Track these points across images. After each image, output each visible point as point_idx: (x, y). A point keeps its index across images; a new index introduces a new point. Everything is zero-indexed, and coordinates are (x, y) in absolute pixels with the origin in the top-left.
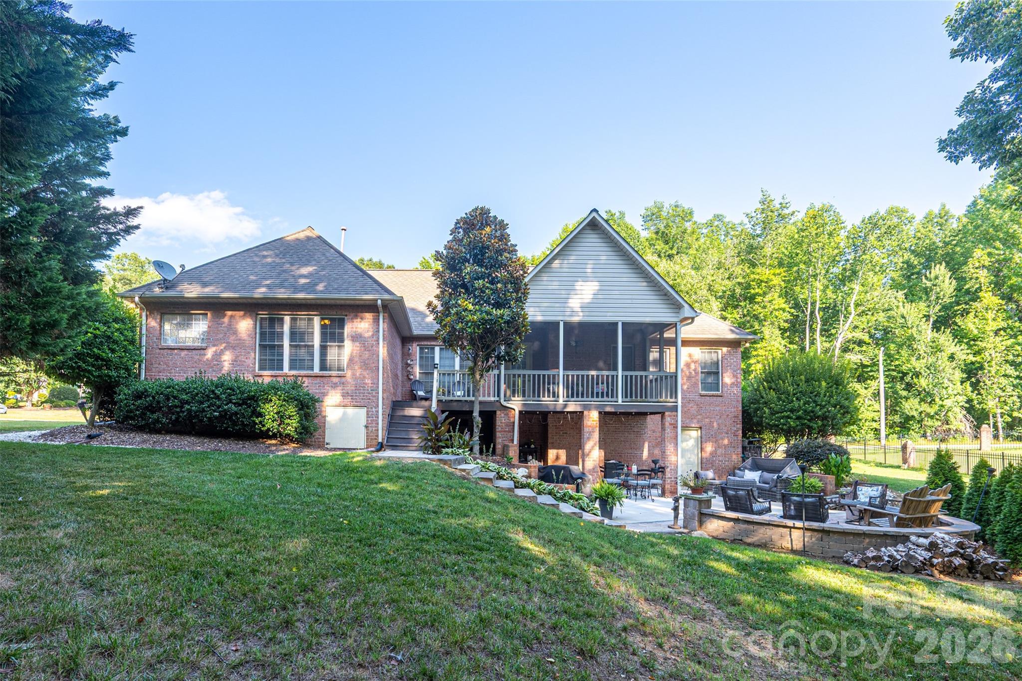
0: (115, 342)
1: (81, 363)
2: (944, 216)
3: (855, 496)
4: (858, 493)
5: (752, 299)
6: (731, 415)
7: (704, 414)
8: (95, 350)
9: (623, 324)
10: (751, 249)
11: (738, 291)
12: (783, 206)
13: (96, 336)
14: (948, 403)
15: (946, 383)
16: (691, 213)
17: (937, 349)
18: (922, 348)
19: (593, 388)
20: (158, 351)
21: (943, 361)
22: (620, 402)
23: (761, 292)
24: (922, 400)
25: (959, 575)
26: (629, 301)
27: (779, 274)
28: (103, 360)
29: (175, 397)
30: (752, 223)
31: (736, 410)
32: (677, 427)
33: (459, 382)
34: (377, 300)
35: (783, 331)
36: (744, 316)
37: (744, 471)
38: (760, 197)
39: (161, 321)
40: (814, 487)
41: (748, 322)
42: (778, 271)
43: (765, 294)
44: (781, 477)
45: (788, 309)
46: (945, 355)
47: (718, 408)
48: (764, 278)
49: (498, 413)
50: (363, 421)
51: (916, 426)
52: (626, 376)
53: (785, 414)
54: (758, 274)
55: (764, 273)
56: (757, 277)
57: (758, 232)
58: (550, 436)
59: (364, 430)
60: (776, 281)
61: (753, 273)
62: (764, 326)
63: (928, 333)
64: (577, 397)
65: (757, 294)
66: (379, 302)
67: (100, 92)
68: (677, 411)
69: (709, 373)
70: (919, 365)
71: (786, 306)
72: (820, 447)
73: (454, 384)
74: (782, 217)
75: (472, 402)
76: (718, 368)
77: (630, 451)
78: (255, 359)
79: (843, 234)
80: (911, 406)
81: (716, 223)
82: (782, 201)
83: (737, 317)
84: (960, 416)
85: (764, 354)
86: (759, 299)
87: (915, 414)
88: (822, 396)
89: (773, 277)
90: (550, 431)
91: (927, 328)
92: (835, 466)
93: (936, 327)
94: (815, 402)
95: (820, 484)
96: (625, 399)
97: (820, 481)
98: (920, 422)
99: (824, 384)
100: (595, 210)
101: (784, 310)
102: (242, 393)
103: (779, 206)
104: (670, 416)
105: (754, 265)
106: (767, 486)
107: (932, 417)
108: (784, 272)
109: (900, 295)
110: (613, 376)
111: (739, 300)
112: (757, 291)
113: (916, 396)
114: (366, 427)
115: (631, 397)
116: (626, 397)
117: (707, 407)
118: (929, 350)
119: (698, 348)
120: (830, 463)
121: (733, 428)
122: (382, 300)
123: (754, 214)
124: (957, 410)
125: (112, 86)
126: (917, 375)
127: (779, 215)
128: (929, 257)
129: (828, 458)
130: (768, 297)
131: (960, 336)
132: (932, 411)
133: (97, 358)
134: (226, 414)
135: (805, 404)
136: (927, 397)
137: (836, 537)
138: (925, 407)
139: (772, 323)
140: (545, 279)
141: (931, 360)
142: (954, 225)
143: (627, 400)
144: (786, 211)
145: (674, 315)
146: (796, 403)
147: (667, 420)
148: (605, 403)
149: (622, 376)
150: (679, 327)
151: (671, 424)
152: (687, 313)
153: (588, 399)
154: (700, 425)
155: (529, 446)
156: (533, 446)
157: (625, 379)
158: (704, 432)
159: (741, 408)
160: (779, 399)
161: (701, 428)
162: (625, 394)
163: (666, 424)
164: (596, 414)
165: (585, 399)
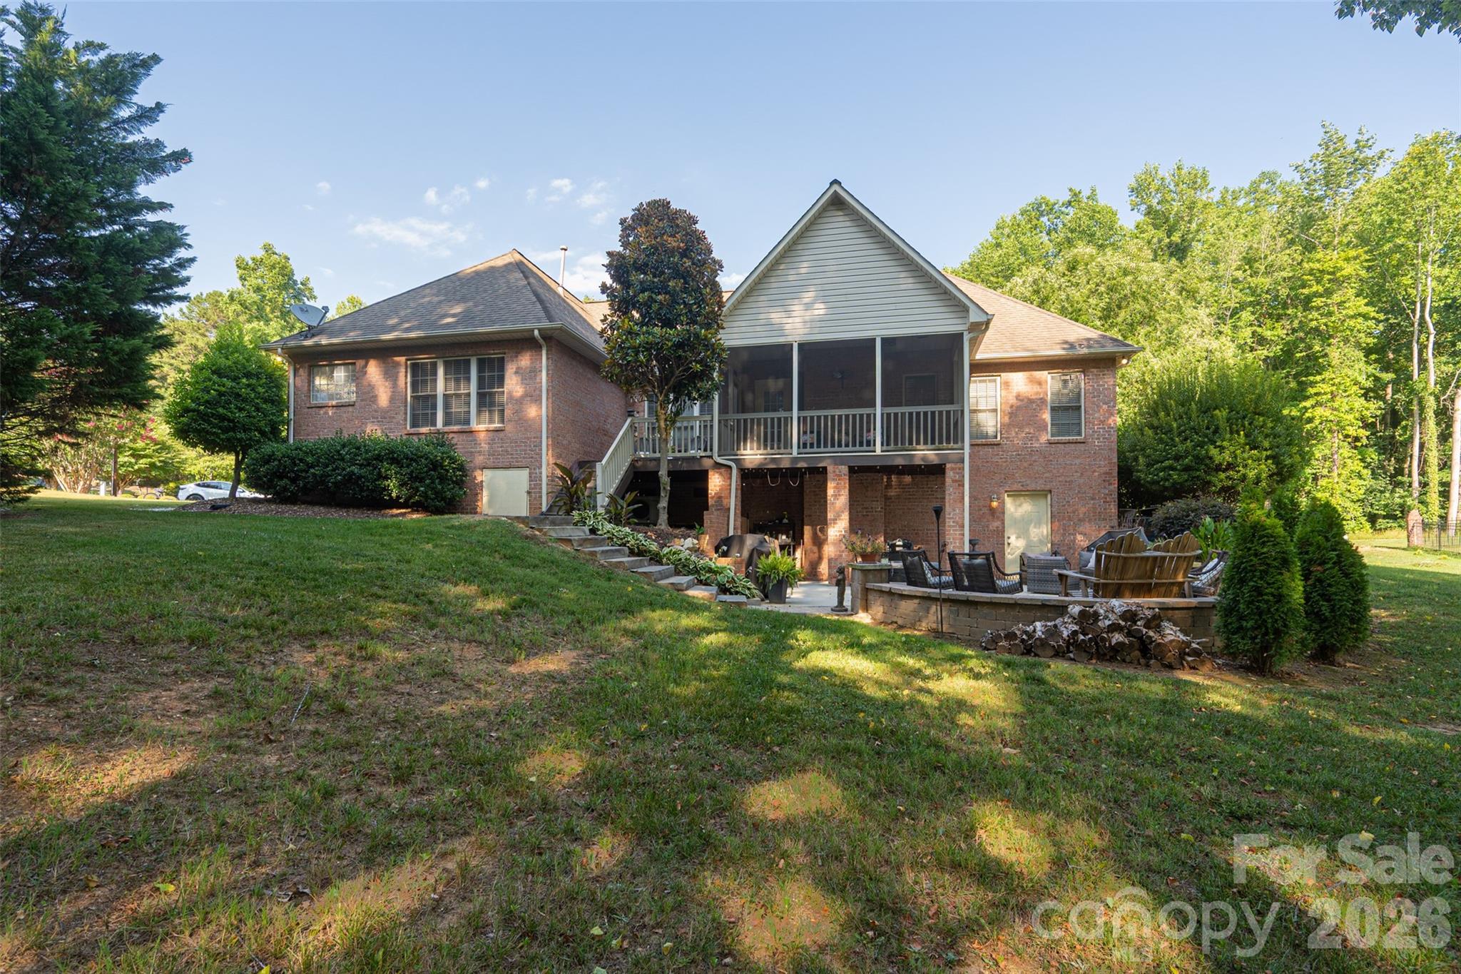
0: (245, 400)
1: (205, 426)
5: (1307, 303)
7: (1055, 471)
8: (221, 410)
9: (883, 340)
10: (1307, 223)
11: (1284, 292)
12: (1360, 146)
13: (221, 394)
16: (1204, 176)
19: (861, 436)
20: (306, 410)
22: (878, 452)
23: (1321, 289)
25: (1124, 661)
26: (893, 307)
27: (1355, 258)
28: (229, 421)
29: (301, 460)
30: (1306, 180)
31: (1107, 464)
33: (699, 437)
34: (533, 330)
35: (1368, 352)
36: (1294, 331)
38: (1319, 136)
39: (309, 375)
41: (1302, 340)
42: (1352, 253)
43: (1328, 293)
45: (1373, 314)
47: (1077, 461)
48: (1328, 266)
49: (710, 473)
50: (525, 485)
52: (888, 414)
54: (1318, 261)
55: (1328, 259)
56: (1317, 266)
58: (806, 505)
59: (525, 497)
60: (1351, 269)
61: (1310, 260)
62: (1329, 345)
64: (825, 446)
65: (1316, 295)
66: (536, 332)
67: (148, 115)
68: (963, 462)
69: (1065, 409)
71: (1371, 311)
73: (693, 440)
74: (1362, 164)
75: (658, 460)
76: (1079, 400)
78: (406, 414)
81: (1263, 187)
82: (1360, 137)
83: (1282, 333)
85: (1329, 390)
86: (1318, 302)
89: (1344, 264)
90: (806, 499)
96: (885, 448)
100: (836, 182)
101: (1366, 317)
102: (367, 452)
103: (1354, 146)
104: (953, 469)
105: (1309, 248)
108: (1366, 252)
110: (869, 416)
111: (1285, 306)
112: (1314, 289)
114: (529, 493)
115: (896, 443)
116: (888, 444)
117: (1061, 461)
119: (1046, 373)
121: (1103, 491)
122: (540, 330)
123: (1308, 165)
125: (159, 107)
127: (1356, 160)
130: (1336, 298)
133: (223, 418)
134: (351, 476)
137: (986, 610)
139: (1346, 340)
140: (774, 285)
143: (889, 448)
144: (1369, 153)
145: (959, 321)
146: (1181, 448)
147: (950, 474)
148: (858, 454)
149: (882, 415)
150: (966, 337)
151: (954, 481)
152: (974, 317)
153: (833, 450)
154: (1048, 487)
155: (781, 520)
156: (785, 521)
157: (887, 418)
158: (1055, 498)
159: (1115, 460)
160: (1161, 441)
161: (1050, 491)
162: (886, 442)
163: (948, 481)
164: (845, 469)
165: (829, 449)
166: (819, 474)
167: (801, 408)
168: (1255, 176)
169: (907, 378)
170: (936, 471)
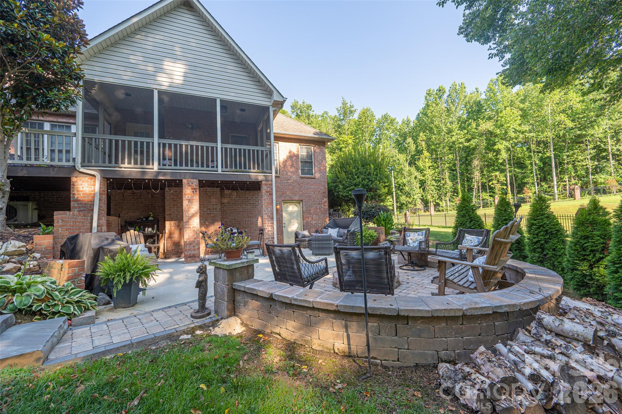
2: (408, 121)
3: (405, 242)
4: (407, 238)
6: (321, 191)
7: (303, 191)
9: (221, 101)
10: (339, 126)
12: (352, 107)
14: (415, 197)
15: (415, 189)
17: (410, 174)
18: (406, 174)
21: (413, 180)
22: (220, 172)
24: (407, 196)
26: (227, 82)
30: (339, 113)
31: (324, 188)
32: (272, 195)
37: (328, 229)
38: (342, 101)
40: (371, 236)
42: (351, 137)
44: (349, 231)
46: (413, 176)
47: (312, 187)
48: (345, 139)
51: (405, 208)
52: (226, 149)
53: (352, 188)
55: (345, 137)
56: (342, 139)
57: (342, 118)
58: (167, 208)
60: (350, 141)
61: (341, 137)
63: (407, 168)
64: (181, 165)
68: (272, 181)
69: (306, 162)
70: (405, 181)
72: (373, 208)
74: (351, 112)
76: (312, 159)
77: (248, 219)
79: (375, 122)
80: (403, 199)
82: (351, 104)
84: (420, 203)
87: (404, 202)
88: (372, 175)
89: (349, 139)
90: (167, 203)
91: (407, 164)
92: (383, 220)
93: (410, 164)
94: (368, 179)
95: (375, 234)
96: (224, 169)
97: (375, 231)
98: (406, 206)
99: (372, 166)
103: (350, 106)
104: (266, 185)
105: (340, 134)
106: (341, 238)
107: (410, 203)
108: (353, 137)
109: (396, 150)
110: (212, 148)
113: (404, 194)
115: (231, 167)
116: (226, 167)
117: (306, 186)
118: (408, 174)
119: (298, 144)
120: (380, 218)
121: (323, 201)
123: (340, 109)
124: (419, 200)
126: (405, 185)
127: (350, 110)
128: (404, 136)
129: (379, 215)
131: (418, 169)
132: (410, 201)
135: (362, 180)
136: (408, 195)
138: (408, 199)
141: (409, 178)
142: (412, 125)
143: (226, 170)
144: (352, 109)
145: (267, 100)
146: (357, 180)
147: (264, 188)
148: (205, 172)
149: (222, 148)
150: (271, 110)
151: (267, 192)
152: (276, 97)
153: (186, 168)
154: (301, 199)
155: (147, 218)
156: (151, 218)
157: (225, 151)
158: (304, 204)
159: (327, 187)
160: (348, 178)
161: (302, 201)
162: (225, 165)
163: (264, 192)
164: (196, 182)
165: (184, 167)
166: (177, 184)
167: (161, 136)
168: (323, 112)
169: (232, 136)
170: (256, 186)
